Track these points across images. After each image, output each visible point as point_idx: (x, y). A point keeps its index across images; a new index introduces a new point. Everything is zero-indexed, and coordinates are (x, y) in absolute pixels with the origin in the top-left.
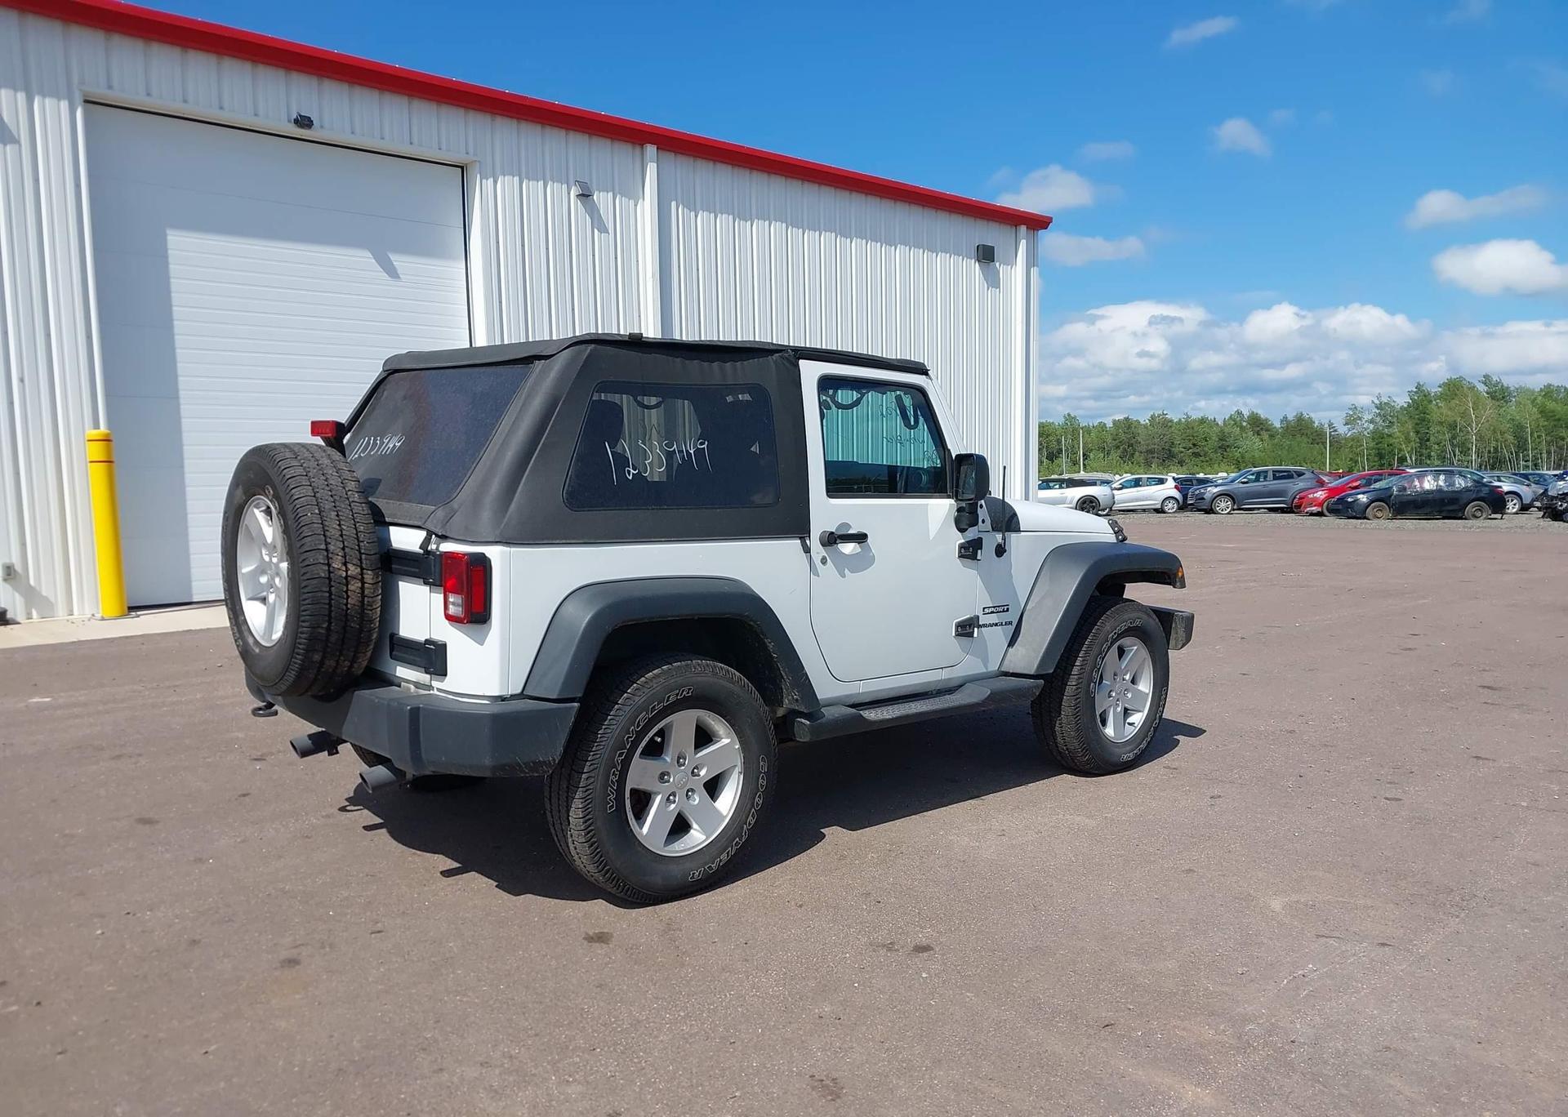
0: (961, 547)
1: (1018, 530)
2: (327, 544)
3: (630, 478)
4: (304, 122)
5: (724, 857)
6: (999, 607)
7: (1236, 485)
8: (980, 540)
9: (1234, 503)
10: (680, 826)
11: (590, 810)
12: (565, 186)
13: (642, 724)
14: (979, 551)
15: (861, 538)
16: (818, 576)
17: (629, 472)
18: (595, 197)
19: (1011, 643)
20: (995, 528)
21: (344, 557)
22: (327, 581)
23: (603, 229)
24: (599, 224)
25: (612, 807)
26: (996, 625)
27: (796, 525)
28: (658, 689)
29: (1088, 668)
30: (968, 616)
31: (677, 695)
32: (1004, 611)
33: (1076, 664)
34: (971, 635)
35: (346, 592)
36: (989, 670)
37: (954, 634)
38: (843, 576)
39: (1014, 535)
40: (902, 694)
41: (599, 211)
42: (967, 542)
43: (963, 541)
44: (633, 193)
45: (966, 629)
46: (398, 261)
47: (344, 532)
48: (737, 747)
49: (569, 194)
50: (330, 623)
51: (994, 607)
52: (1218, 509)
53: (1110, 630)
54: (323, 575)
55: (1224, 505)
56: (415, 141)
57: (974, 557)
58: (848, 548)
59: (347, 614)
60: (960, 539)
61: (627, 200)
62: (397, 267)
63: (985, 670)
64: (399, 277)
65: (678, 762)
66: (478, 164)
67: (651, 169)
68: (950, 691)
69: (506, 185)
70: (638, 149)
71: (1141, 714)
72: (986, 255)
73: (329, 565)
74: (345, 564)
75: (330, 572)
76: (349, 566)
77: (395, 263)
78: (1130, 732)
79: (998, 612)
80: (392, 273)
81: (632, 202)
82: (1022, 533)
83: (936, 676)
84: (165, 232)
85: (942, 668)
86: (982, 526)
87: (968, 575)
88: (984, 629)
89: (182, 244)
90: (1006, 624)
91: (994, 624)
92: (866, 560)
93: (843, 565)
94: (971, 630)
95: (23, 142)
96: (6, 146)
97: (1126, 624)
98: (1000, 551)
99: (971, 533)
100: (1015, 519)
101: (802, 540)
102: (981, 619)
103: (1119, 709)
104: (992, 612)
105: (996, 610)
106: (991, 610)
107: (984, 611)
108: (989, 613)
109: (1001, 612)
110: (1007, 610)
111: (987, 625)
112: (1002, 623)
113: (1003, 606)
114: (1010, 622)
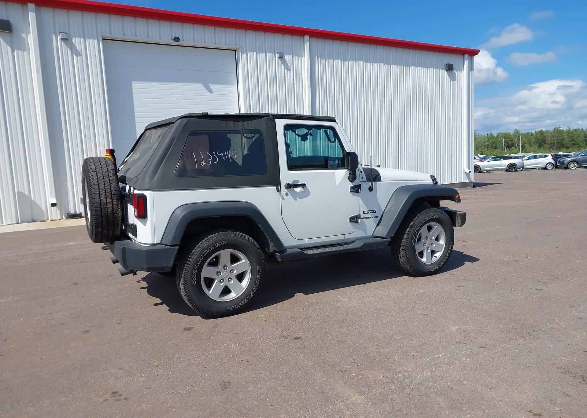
0: (351, 188)
1: (380, 180)
2: (99, 191)
3: (203, 165)
4: (177, 39)
5: (243, 302)
6: (371, 211)
7: (579, 157)
8: (360, 185)
9: (578, 165)
10: (226, 291)
11: (186, 284)
12: (273, 54)
13: (205, 254)
14: (360, 189)
15: (303, 186)
16: (285, 200)
17: (202, 164)
18: (285, 57)
19: (378, 225)
20: (368, 180)
21: (106, 195)
22: (100, 204)
23: (289, 69)
24: (287, 68)
25: (195, 283)
26: (370, 218)
27: (275, 181)
28: (212, 242)
29: (411, 235)
30: (356, 215)
31: (220, 244)
32: (374, 212)
33: (406, 233)
34: (357, 222)
35: (107, 208)
36: (368, 235)
37: (349, 221)
38: (296, 200)
39: (378, 183)
40: (326, 244)
41: (287, 62)
42: (354, 186)
43: (352, 186)
44: (300, 55)
45: (354, 219)
46: (213, 87)
47: (106, 187)
48: (248, 263)
49: (275, 57)
50: (102, 218)
51: (369, 211)
52: (570, 167)
53: (422, 220)
54: (98, 202)
55: (573, 166)
56: (217, 42)
57: (357, 192)
58: (298, 189)
59: (107, 216)
60: (351, 185)
61: (298, 57)
62: (212, 89)
63: (366, 235)
64: (213, 93)
65: (224, 268)
66: (240, 49)
67: (307, 45)
68: (350, 243)
69: (251, 55)
70: (302, 38)
71: (440, 253)
72: (450, 68)
73: (100, 198)
74: (106, 198)
75: (100, 201)
76: (107, 199)
77: (211, 88)
78: (434, 259)
79: (371, 213)
80: (210, 91)
81: (300, 58)
82: (382, 182)
83: (342, 237)
84: (131, 82)
85: (344, 234)
86: (362, 180)
87: (355, 199)
88: (363, 219)
89: (136, 86)
90: (375, 217)
91: (369, 217)
92: (307, 194)
93: (296, 196)
94: (357, 220)
95: (83, 55)
96: (78, 57)
97: (430, 217)
98: (371, 189)
99: (356, 183)
100: (378, 177)
101: (277, 187)
102: (362, 215)
103: (429, 251)
104: (367, 213)
105: (369, 212)
106: (367, 212)
107: (363, 212)
108: (366, 213)
109: (372, 213)
110: (376, 212)
111: (365, 218)
112: (373, 217)
113: (373, 210)
114: (377, 217)
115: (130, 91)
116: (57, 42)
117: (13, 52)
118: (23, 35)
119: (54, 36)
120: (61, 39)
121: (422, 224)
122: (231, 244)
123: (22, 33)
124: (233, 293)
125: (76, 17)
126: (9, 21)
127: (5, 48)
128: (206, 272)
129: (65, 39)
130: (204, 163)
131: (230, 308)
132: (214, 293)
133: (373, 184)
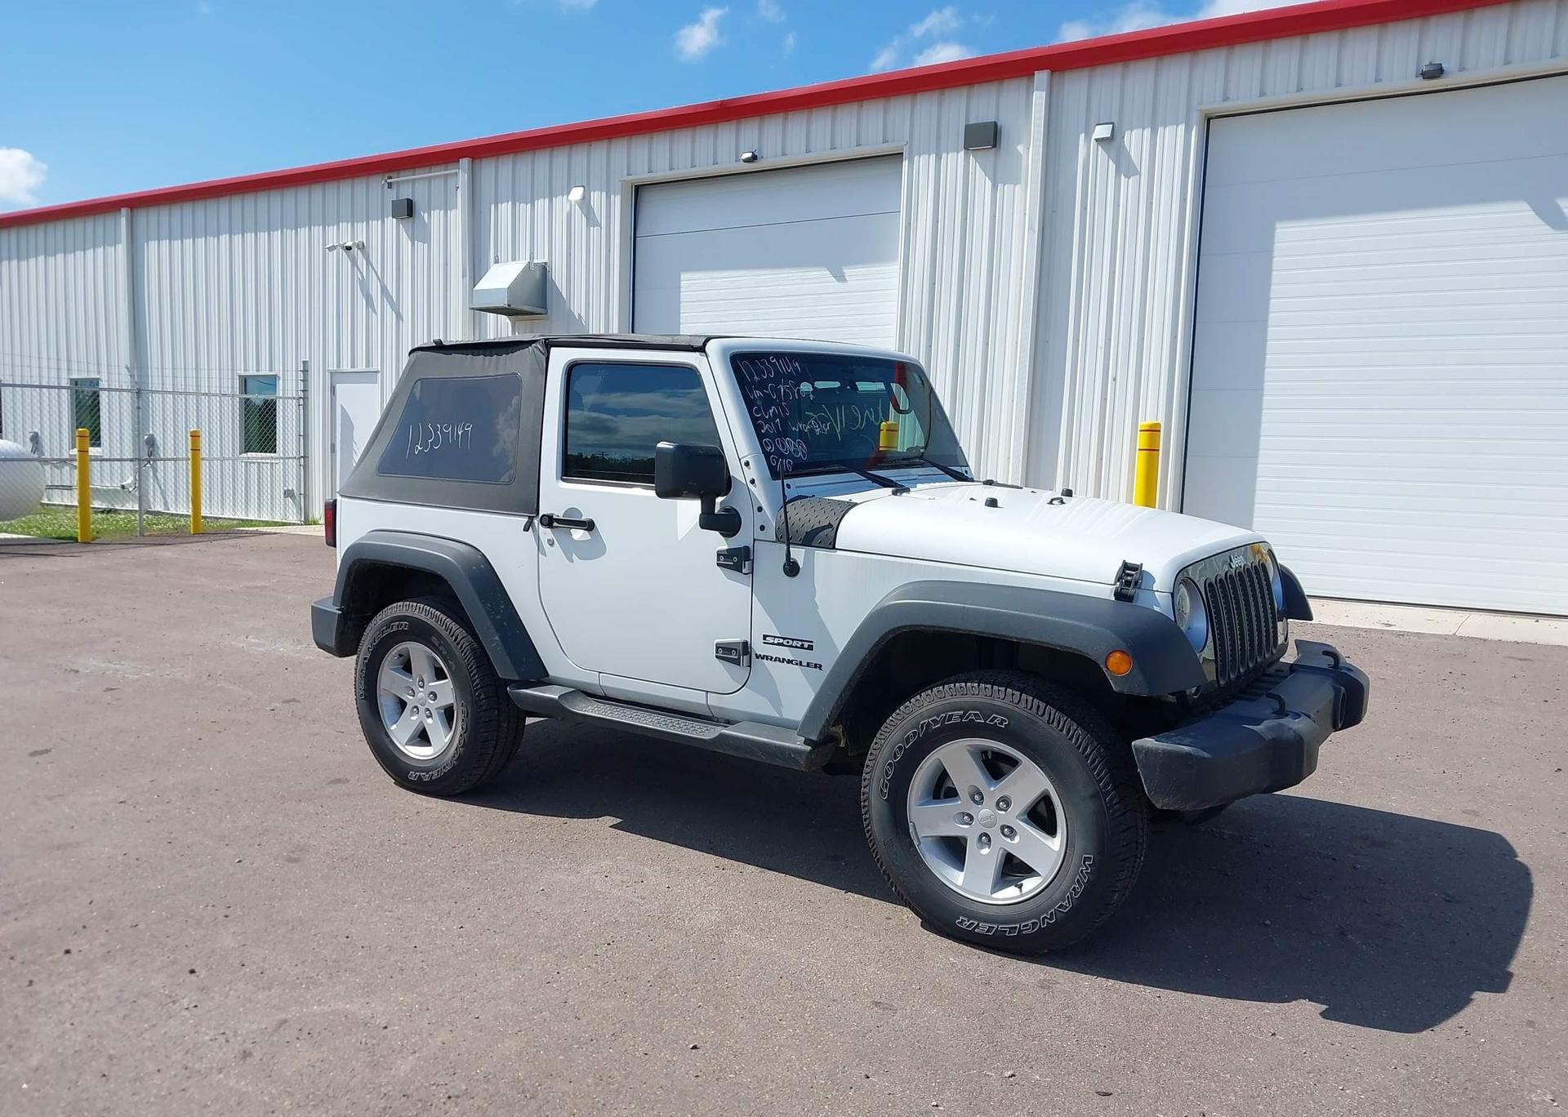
0: (719, 554)
1: (833, 546)
5: (436, 774)
6: (793, 640)
8: (746, 549)
13: (377, 641)
14: (747, 563)
15: (589, 526)
16: (546, 556)
17: (417, 448)
25: (363, 695)
26: (789, 662)
28: (389, 617)
29: (881, 756)
30: (737, 640)
31: (400, 626)
32: (802, 647)
34: (737, 662)
36: (785, 716)
37: (715, 656)
38: (573, 561)
39: (820, 554)
42: (728, 550)
43: (726, 547)
45: (736, 654)
48: (451, 687)
51: (784, 639)
57: (737, 569)
58: (578, 534)
60: (719, 544)
63: (777, 715)
65: (420, 684)
68: (729, 722)
71: (1040, 878)
78: (1010, 896)
79: (791, 646)
80: (1559, 223)
82: (839, 552)
83: (700, 698)
84: (1274, 225)
85: (707, 692)
86: (759, 534)
87: (732, 589)
88: (765, 661)
89: (1289, 235)
90: (808, 665)
91: (784, 659)
92: (595, 549)
93: (570, 550)
94: (738, 657)
95: (1143, 173)
96: (1129, 178)
97: (964, 714)
98: (792, 569)
99: (740, 540)
100: (826, 532)
101: (531, 519)
102: (759, 647)
103: (985, 851)
104: (778, 644)
105: (785, 642)
106: (776, 641)
107: (764, 639)
108: (773, 644)
109: (796, 647)
110: (810, 648)
111: (772, 658)
112: (801, 662)
113: (801, 641)
114: (816, 665)
116: (1086, 152)
117: (994, 188)
118: (1020, 148)
119: (1082, 136)
120: (1096, 140)
121: (930, 731)
122: (419, 632)
123: (1018, 145)
124: (430, 745)
125: (1141, 76)
126: (996, 124)
127: (982, 182)
128: (389, 679)
129: (1107, 138)
130: (419, 448)
131: (413, 776)
132: (400, 732)
133: (798, 554)
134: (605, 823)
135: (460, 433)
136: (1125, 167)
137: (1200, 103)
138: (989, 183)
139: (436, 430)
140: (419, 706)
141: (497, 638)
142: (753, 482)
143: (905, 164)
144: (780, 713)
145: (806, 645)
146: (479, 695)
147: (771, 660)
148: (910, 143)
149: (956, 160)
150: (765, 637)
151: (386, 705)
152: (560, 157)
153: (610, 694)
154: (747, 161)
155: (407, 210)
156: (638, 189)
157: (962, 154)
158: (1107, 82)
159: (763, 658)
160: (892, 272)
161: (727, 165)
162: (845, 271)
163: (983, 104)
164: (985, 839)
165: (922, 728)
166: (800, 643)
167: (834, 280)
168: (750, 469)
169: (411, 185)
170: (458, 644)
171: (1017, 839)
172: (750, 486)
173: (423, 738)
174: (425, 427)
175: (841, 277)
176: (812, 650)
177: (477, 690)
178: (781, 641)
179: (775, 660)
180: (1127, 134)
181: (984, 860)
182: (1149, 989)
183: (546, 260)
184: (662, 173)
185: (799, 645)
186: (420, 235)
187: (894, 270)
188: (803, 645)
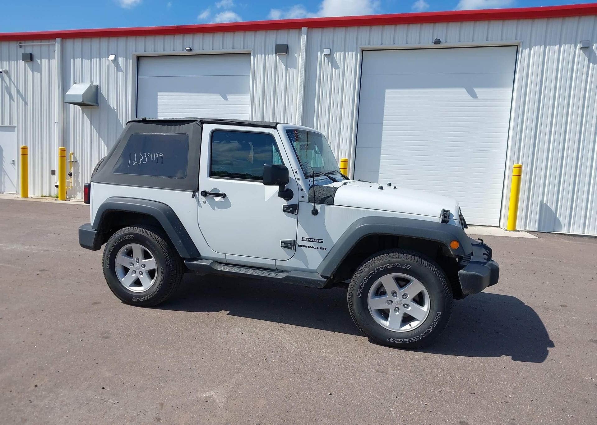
0: (284, 207)
1: (332, 204)
3: (134, 165)
4: (438, 42)
5: (147, 298)
6: (315, 239)
8: (298, 205)
12: (573, 45)
13: (116, 243)
14: (296, 210)
15: (223, 196)
16: (202, 207)
17: (134, 163)
18: (593, 47)
19: (324, 260)
20: (312, 201)
24: (594, 60)
25: (108, 266)
26: (313, 247)
28: (123, 234)
29: (358, 281)
30: (290, 240)
31: (128, 237)
32: (318, 242)
34: (291, 248)
36: (309, 268)
37: (280, 246)
38: (215, 209)
39: (327, 207)
42: (288, 205)
43: (287, 204)
45: (289, 245)
48: (156, 262)
49: (575, 48)
51: (311, 239)
56: (490, 38)
57: (293, 212)
58: (218, 199)
60: (285, 203)
62: (477, 93)
63: (307, 268)
64: (478, 98)
65: (137, 261)
66: (521, 43)
71: (419, 322)
78: (407, 329)
79: (314, 242)
80: (474, 96)
82: (335, 206)
83: (272, 262)
84: (385, 90)
85: (276, 260)
86: (301, 199)
87: (290, 220)
89: (390, 94)
92: (226, 205)
93: (214, 205)
94: (290, 246)
95: (341, 68)
96: (336, 69)
97: (393, 265)
98: (315, 212)
99: (293, 202)
100: (329, 198)
101: (194, 193)
102: (299, 242)
103: (397, 313)
104: (308, 241)
105: (311, 240)
106: (307, 240)
107: (302, 239)
108: (306, 241)
109: (316, 242)
110: (322, 242)
111: (305, 246)
112: (317, 248)
113: (318, 239)
114: (324, 248)
115: (382, 99)
116: (320, 58)
117: (287, 69)
118: (296, 55)
119: (319, 53)
120: (324, 54)
121: (379, 271)
122: (138, 239)
123: (295, 54)
124: (142, 286)
125: (340, 33)
126: (287, 45)
127: (282, 67)
128: (121, 260)
129: (328, 54)
130: (135, 163)
131: (134, 299)
132: (126, 282)
133: (318, 207)
134: (224, 313)
135: (157, 157)
136: (335, 65)
137: (361, 45)
138: (284, 67)
139: (144, 155)
140: (136, 270)
141: (180, 241)
142: (299, 179)
143: (252, 57)
144: (307, 266)
145: (320, 241)
146: (170, 265)
147: (305, 247)
148: (254, 50)
149: (272, 57)
150: (302, 238)
151: (119, 271)
152: (104, 42)
153: (229, 262)
154: (187, 50)
155: (30, 58)
156: (139, 58)
157: (274, 55)
158: (328, 34)
159: (301, 246)
160: (248, 97)
161: (179, 51)
162: (228, 96)
163: (282, 37)
164: (397, 309)
165: (376, 270)
166: (318, 240)
167: (223, 99)
168: (297, 174)
169: (30, 47)
170: (159, 244)
171: (410, 308)
172: (297, 181)
173: (137, 283)
174: (138, 155)
175: (225, 98)
176: (323, 243)
177: (168, 263)
178: (310, 240)
179: (307, 247)
180: (335, 53)
181: (396, 316)
182: (458, 357)
183: (98, 84)
184: (150, 52)
185: (317, 241)
186: (37, 69)
187: (249, 97)
188: (319, 241)
